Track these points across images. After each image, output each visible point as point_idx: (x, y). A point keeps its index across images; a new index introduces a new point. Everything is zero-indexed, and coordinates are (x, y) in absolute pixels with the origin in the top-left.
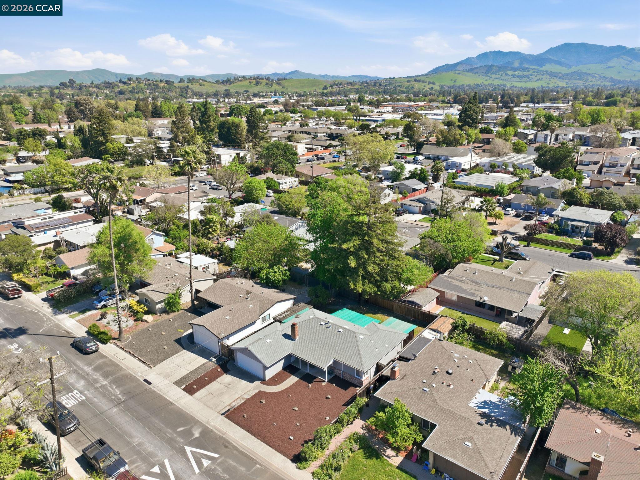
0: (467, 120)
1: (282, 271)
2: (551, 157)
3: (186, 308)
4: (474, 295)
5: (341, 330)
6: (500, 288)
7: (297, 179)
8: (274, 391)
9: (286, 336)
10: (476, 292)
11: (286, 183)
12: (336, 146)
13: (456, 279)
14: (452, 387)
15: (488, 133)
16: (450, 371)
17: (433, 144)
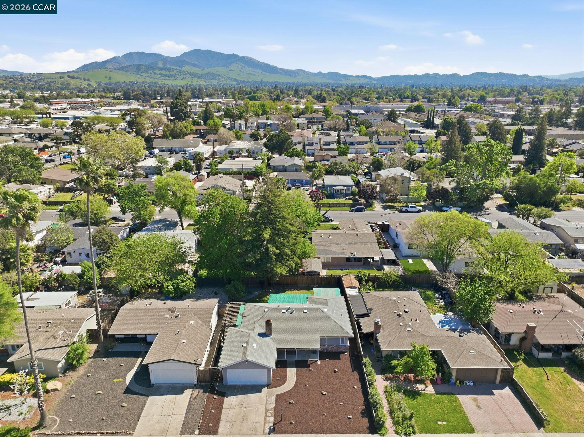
0: (180, 114)
4: (343, 253)
5: (305, 311)
7: (51, 187)
8: (288, 389)
9: (260, 335)
10: (343, 251)
11: (41, 192)
13: (320, 245)
14: (418, 321)
16: (407, 310)
17: (159, 137)
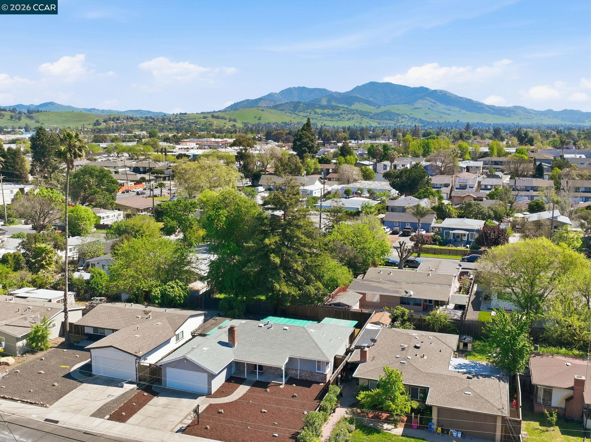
0: (303, 148)
1: (180, 286)
2: (408, 179)
3: (56, 346)
4: (397, 292)
5: (285, 328)
6: (421, 283)
7: (121, 212)
8: (228, 401)
9: (221, 343)
10: (399, 290)
11: (108, 217)
12: (150, 181)
13: (373, 281)
14: (425, 357)
15: (327, 163)
16: (418, 345)
17: (271, 174)
